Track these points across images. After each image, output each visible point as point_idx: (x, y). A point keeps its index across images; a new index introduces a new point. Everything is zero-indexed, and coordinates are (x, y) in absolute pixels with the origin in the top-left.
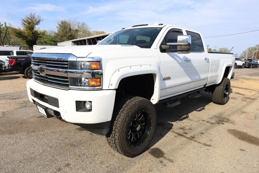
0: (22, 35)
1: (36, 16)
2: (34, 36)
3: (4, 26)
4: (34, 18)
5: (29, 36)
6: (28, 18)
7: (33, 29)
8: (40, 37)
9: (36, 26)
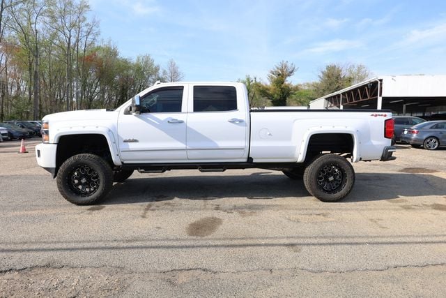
0: (267, 93)
1: (289, 65)
2: (283, 93)
3: (254, 82)
4: (286, 67)
5: (275, 93)
6: (278, 68)
7: (283, 83)
8: (292, 94)
9: (288, 78)
